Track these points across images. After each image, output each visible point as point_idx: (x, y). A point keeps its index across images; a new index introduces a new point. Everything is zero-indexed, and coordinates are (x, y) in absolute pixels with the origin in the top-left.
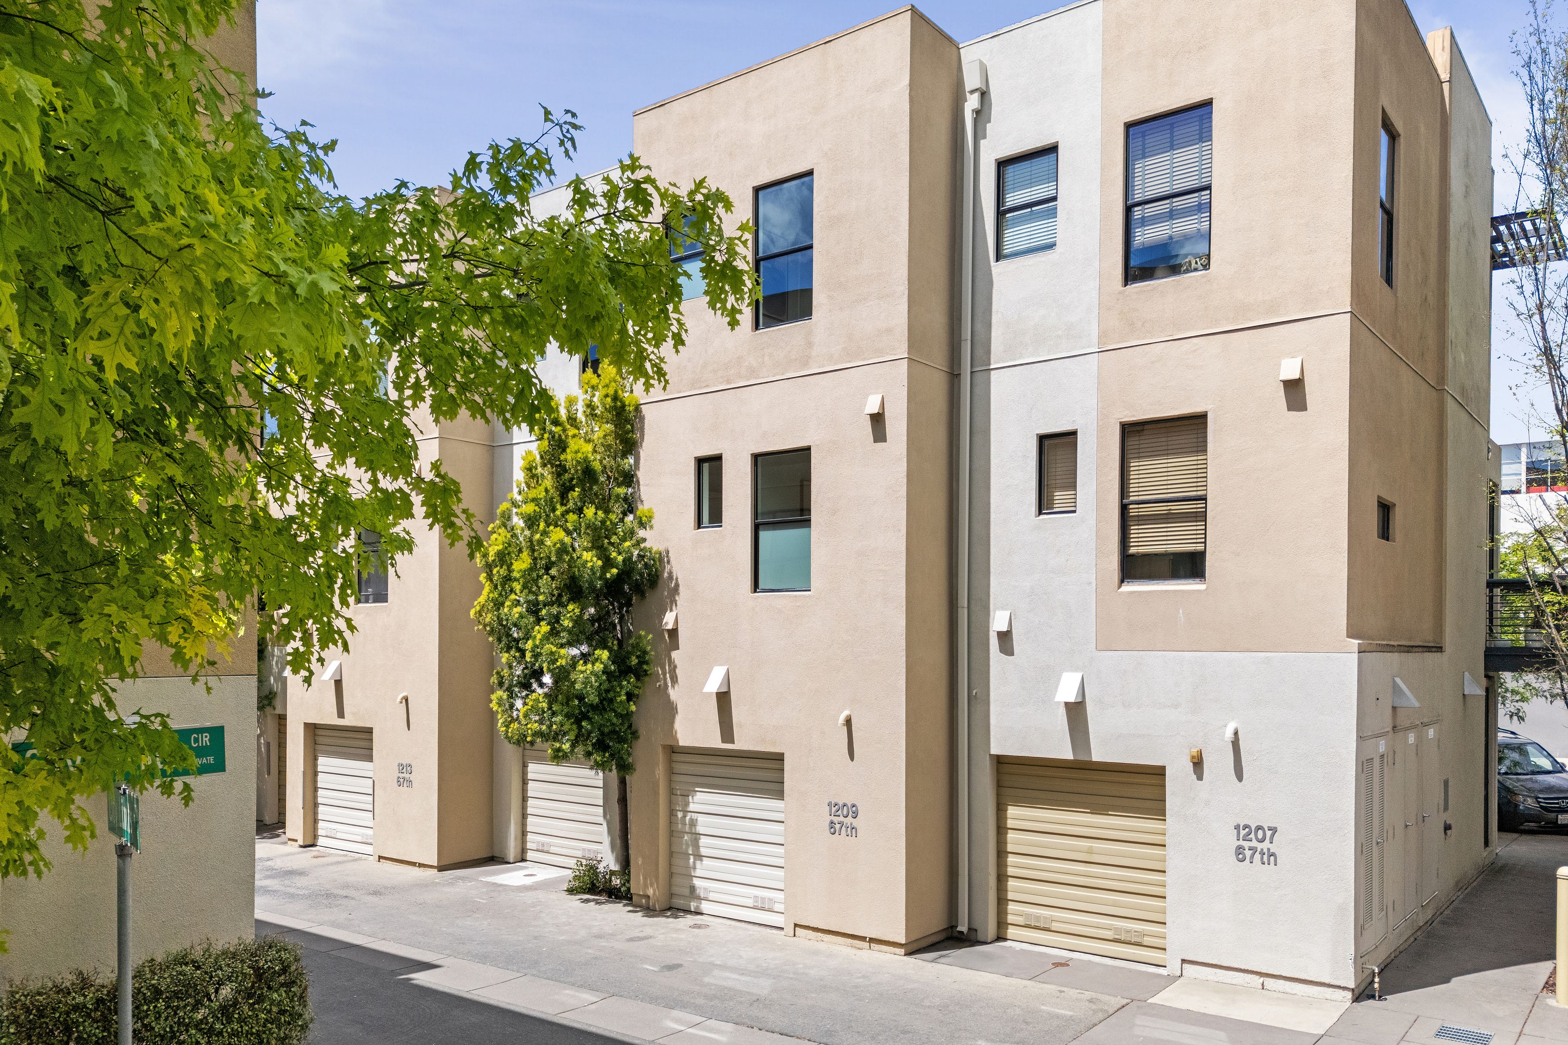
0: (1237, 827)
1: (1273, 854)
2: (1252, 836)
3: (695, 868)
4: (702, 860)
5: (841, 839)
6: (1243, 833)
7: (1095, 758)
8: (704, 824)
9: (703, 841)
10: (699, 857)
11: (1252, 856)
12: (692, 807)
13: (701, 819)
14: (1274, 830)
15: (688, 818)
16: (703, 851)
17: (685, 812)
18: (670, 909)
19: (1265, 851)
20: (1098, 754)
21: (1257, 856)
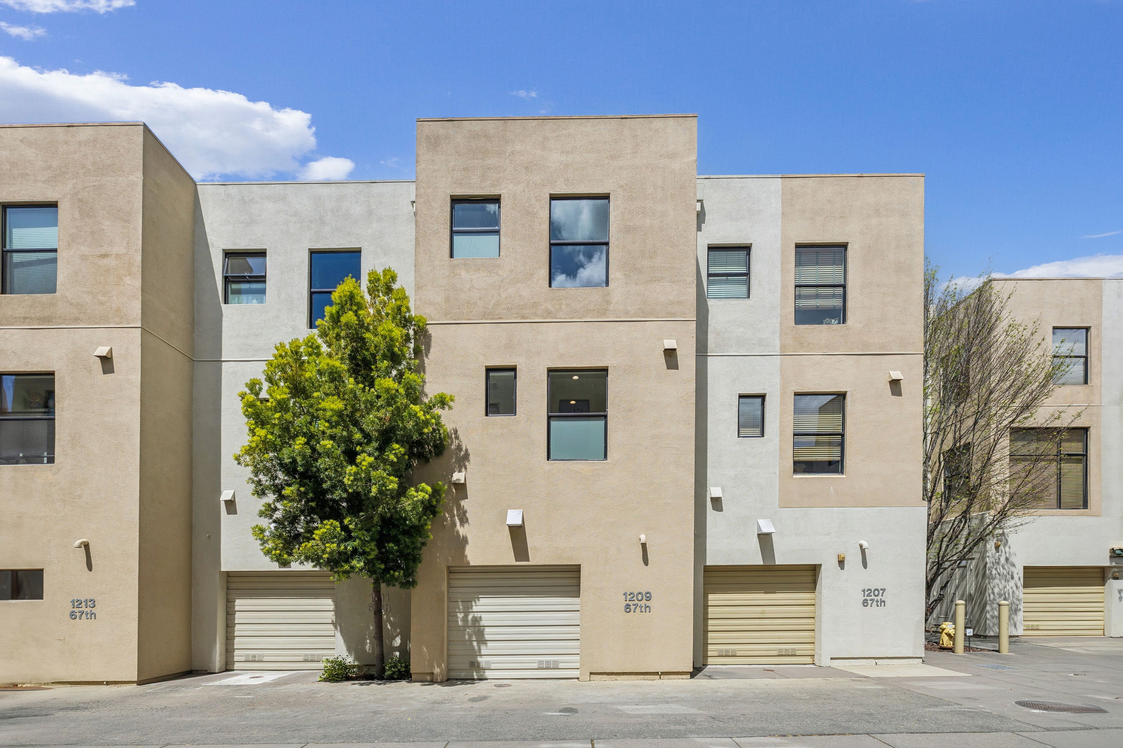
0: (864, 591)
1: (884, 602)
2: (872, 594)
3: (480, 650)
4: (486, 644)
5: (635, 616)
6: (866, 593)
7: (777, 563)
8: (486, 620)
9: (487, 630)
10: (484, 642)
11: (872, 604)
12: (475, 609)
13: (483, 615)
14: (884, 590)
15: (470, 617)
16: (487, 637)
17: (466, 613)
18: (448, 680)
19: (879, 600)
20: (779, 561)
21: (875, 603)
